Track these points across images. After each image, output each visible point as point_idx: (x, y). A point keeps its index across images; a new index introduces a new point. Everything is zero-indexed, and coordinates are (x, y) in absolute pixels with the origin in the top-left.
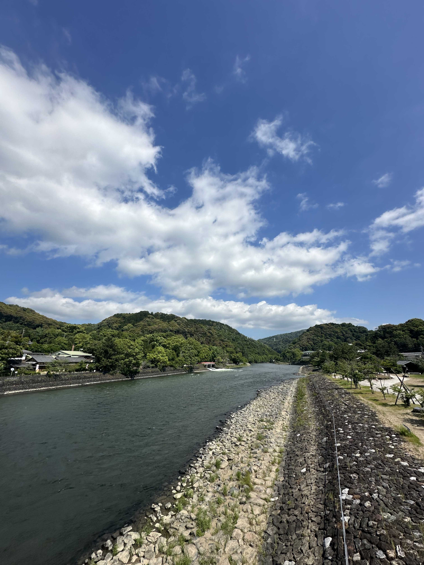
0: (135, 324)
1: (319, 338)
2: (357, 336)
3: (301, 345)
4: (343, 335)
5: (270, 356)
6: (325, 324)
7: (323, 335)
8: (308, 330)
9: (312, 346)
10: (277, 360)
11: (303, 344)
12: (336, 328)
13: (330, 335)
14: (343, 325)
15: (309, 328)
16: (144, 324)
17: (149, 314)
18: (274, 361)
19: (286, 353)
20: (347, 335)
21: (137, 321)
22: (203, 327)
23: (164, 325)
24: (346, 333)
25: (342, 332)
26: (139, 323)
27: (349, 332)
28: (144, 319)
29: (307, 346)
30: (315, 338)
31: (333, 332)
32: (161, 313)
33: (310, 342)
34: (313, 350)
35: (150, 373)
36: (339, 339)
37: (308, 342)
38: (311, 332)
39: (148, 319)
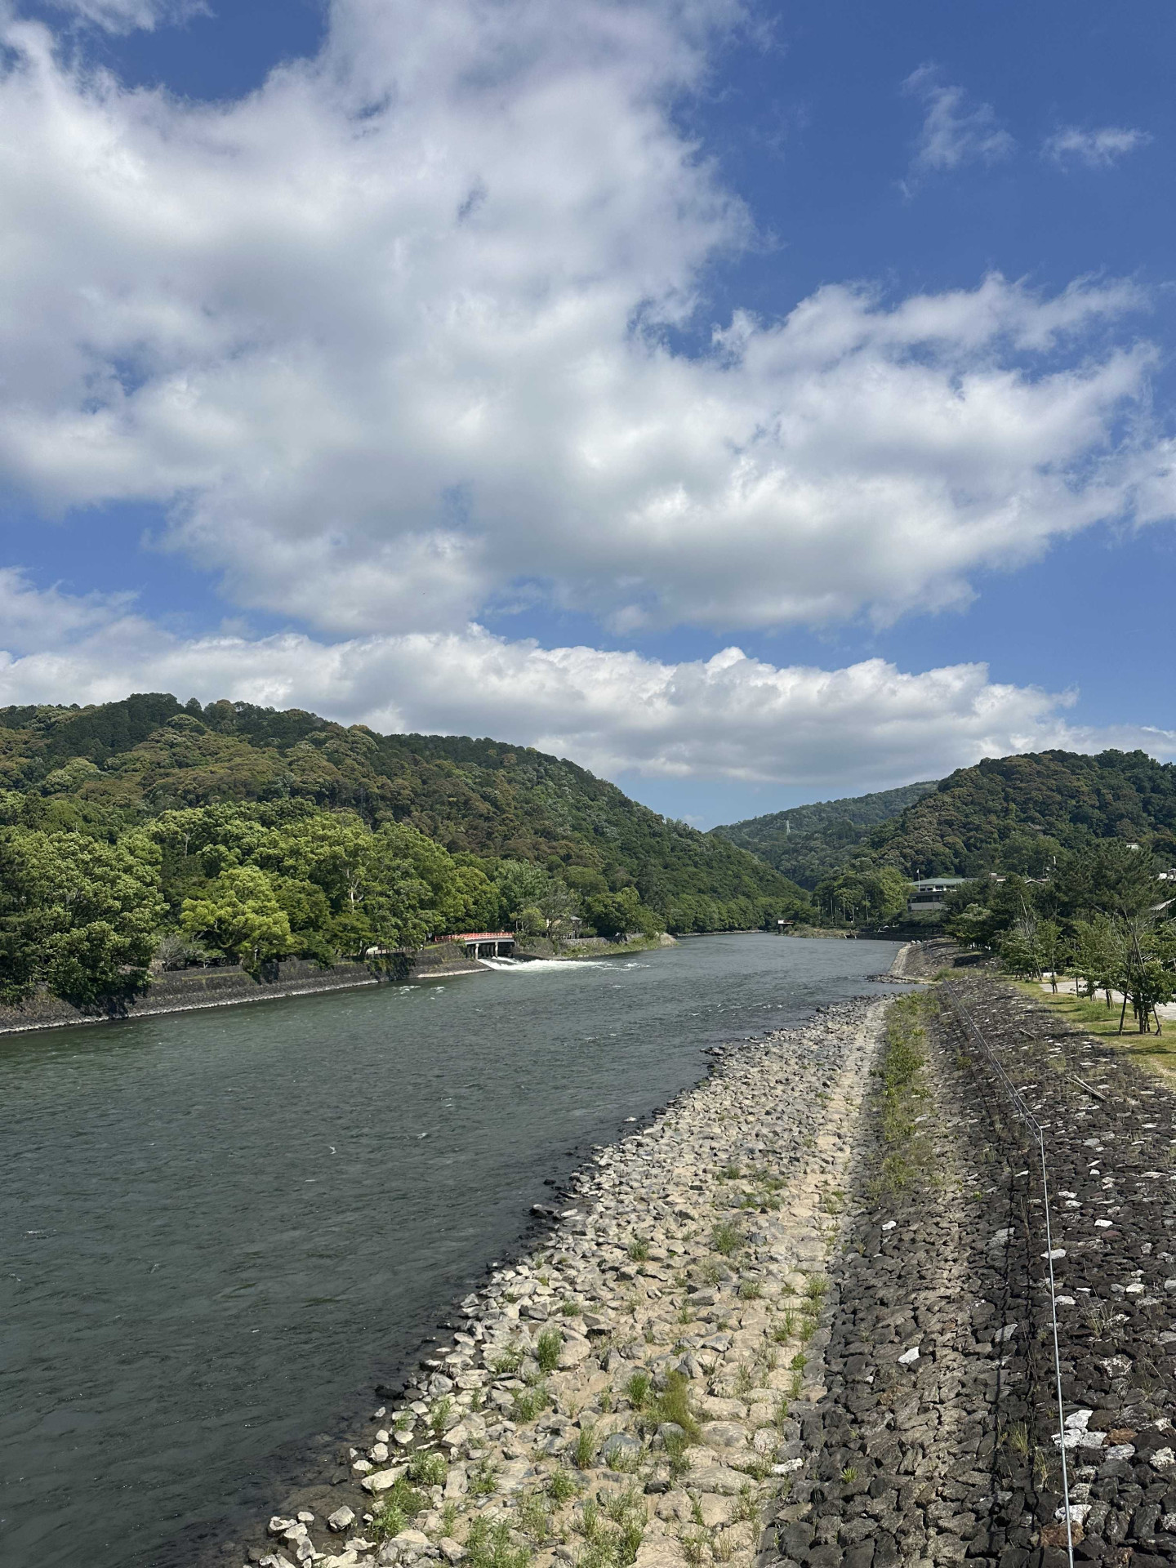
0: (110, 761)
1: (993, 818)
2: (1160, 811)
3: (908, 851)
4: (1103, 807)
5: (764, 900)
6: (1026, 756)
7: (1013, 806)
8: (945, 786)
9: (957, 854)
10: (797, 919)
11: (920, 845)
12: (1073, 773)
13: (1044, 808)
14: (1109, 759)
15: (952, 777)
16: (155, 759)
17: (180, 709)
18: (781, 922)
19: (840, 887)
20: (1119, 804)
21: (115, 745)
22: (457, 771)
23: (262, 763)
24: (1117, 797)
25: (1098, 792)
26: (129, 755)
27: (1129, 790)
28: (154, 735)
29: (936, 855)
30: (975, 820)
31: (1060, 792)
32: (239, 704)
33: (949, 839)
34: (960, 871)
35: (200, 988)
36: (1079, 825)
37: (942, 836)
38: (957, 791)
39: (171, 735)
